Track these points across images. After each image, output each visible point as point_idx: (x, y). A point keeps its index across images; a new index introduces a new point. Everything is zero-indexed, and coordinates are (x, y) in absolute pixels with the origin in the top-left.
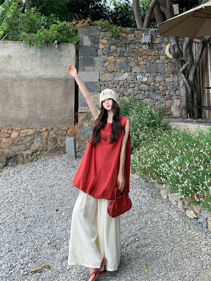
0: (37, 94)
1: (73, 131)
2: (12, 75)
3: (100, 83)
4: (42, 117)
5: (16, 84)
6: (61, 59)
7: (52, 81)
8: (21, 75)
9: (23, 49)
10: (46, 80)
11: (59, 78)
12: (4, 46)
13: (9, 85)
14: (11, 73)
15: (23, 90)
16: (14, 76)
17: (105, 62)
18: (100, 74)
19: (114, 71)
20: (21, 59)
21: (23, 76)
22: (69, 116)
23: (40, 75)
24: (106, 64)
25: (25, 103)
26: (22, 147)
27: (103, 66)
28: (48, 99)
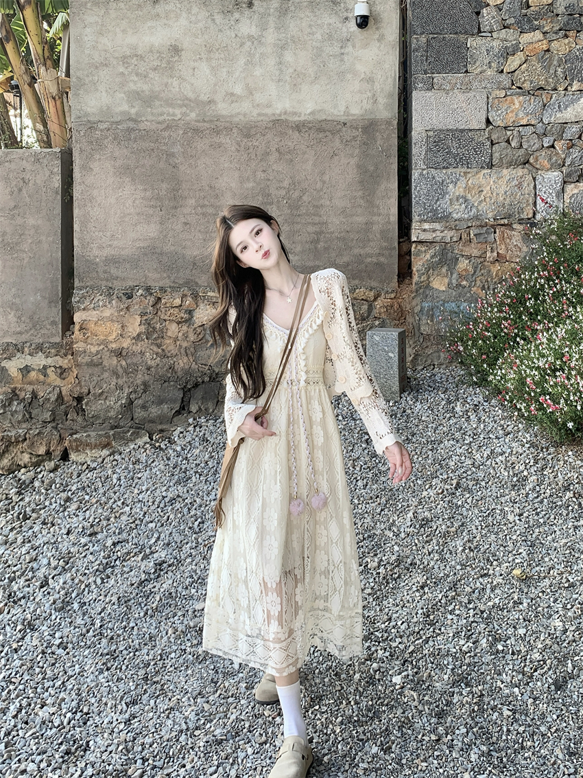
0: (271, 178)
1: (396, 306)
2: (185, 114)
3: (490, 133)
5: (201, 145)
6: (349, 49)
7: (320, 130)
8: (215, 113)
9: (218, 21)
10: (299, 127)
11: (343, 119)
12: (153, 12)
13: (177, 149)
14: (181, 106)
15: (226, 165)
16: (193, 115)
17: (507, 53)
18: (490, 100)
19: (542, 88)
20: (212, 55)
21: (223, 116)
22: (378, 251)
23: (278, 112)
24: (514, 62)
27: (502, 71)
28: (306, 195)
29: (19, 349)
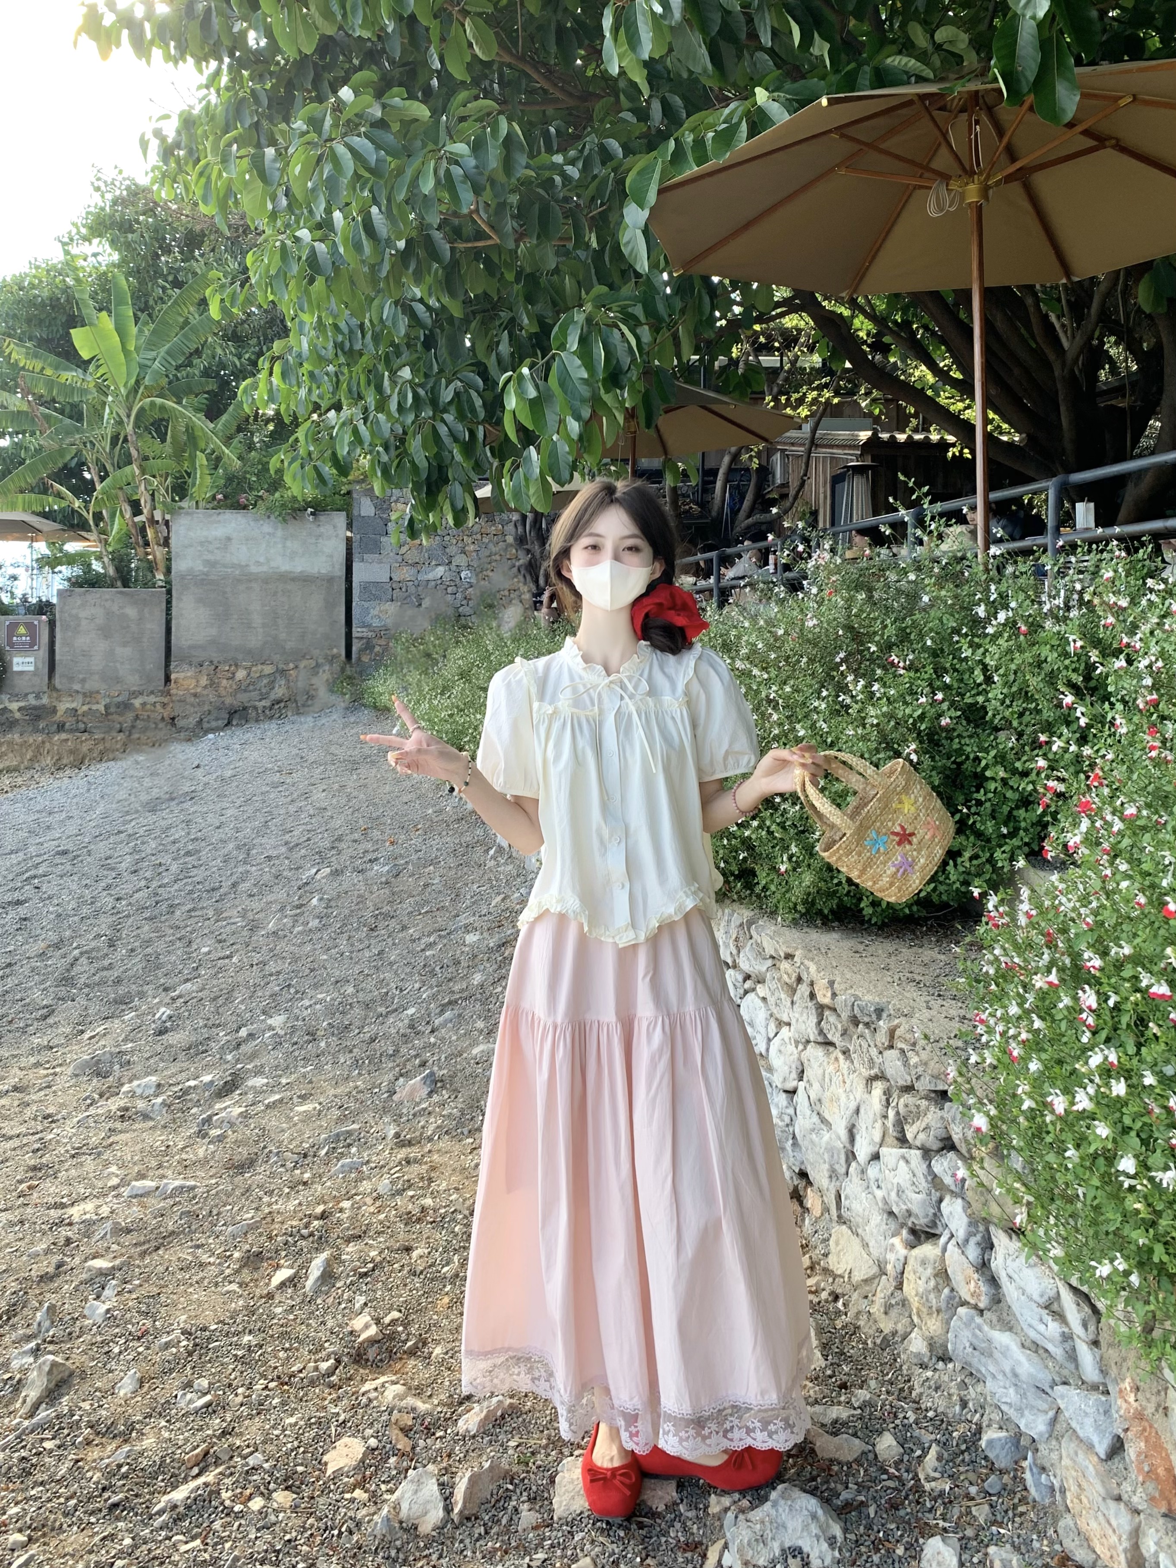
0: (278, 605)
2: (233, 572)
3: (392, 584)
4: (289, 645)
5: (241, 588)
6: (320, 540)
7: (305, 580)
8: (249, 571)
10: (293, 580)
11: (317, 575)
13: (228, 589)
14: (231, 568)
15: (254, 598)
16: (237, 572)
18: (392, 568)
19: (417, 563)
20: (248, 542)
21: (253, 573)
23: (282, 570)
24: (404, 550)
25: (257, 620)
26: (255, 695)
27: (398, 554)
28: (297, 614)
29: (141, 693)
